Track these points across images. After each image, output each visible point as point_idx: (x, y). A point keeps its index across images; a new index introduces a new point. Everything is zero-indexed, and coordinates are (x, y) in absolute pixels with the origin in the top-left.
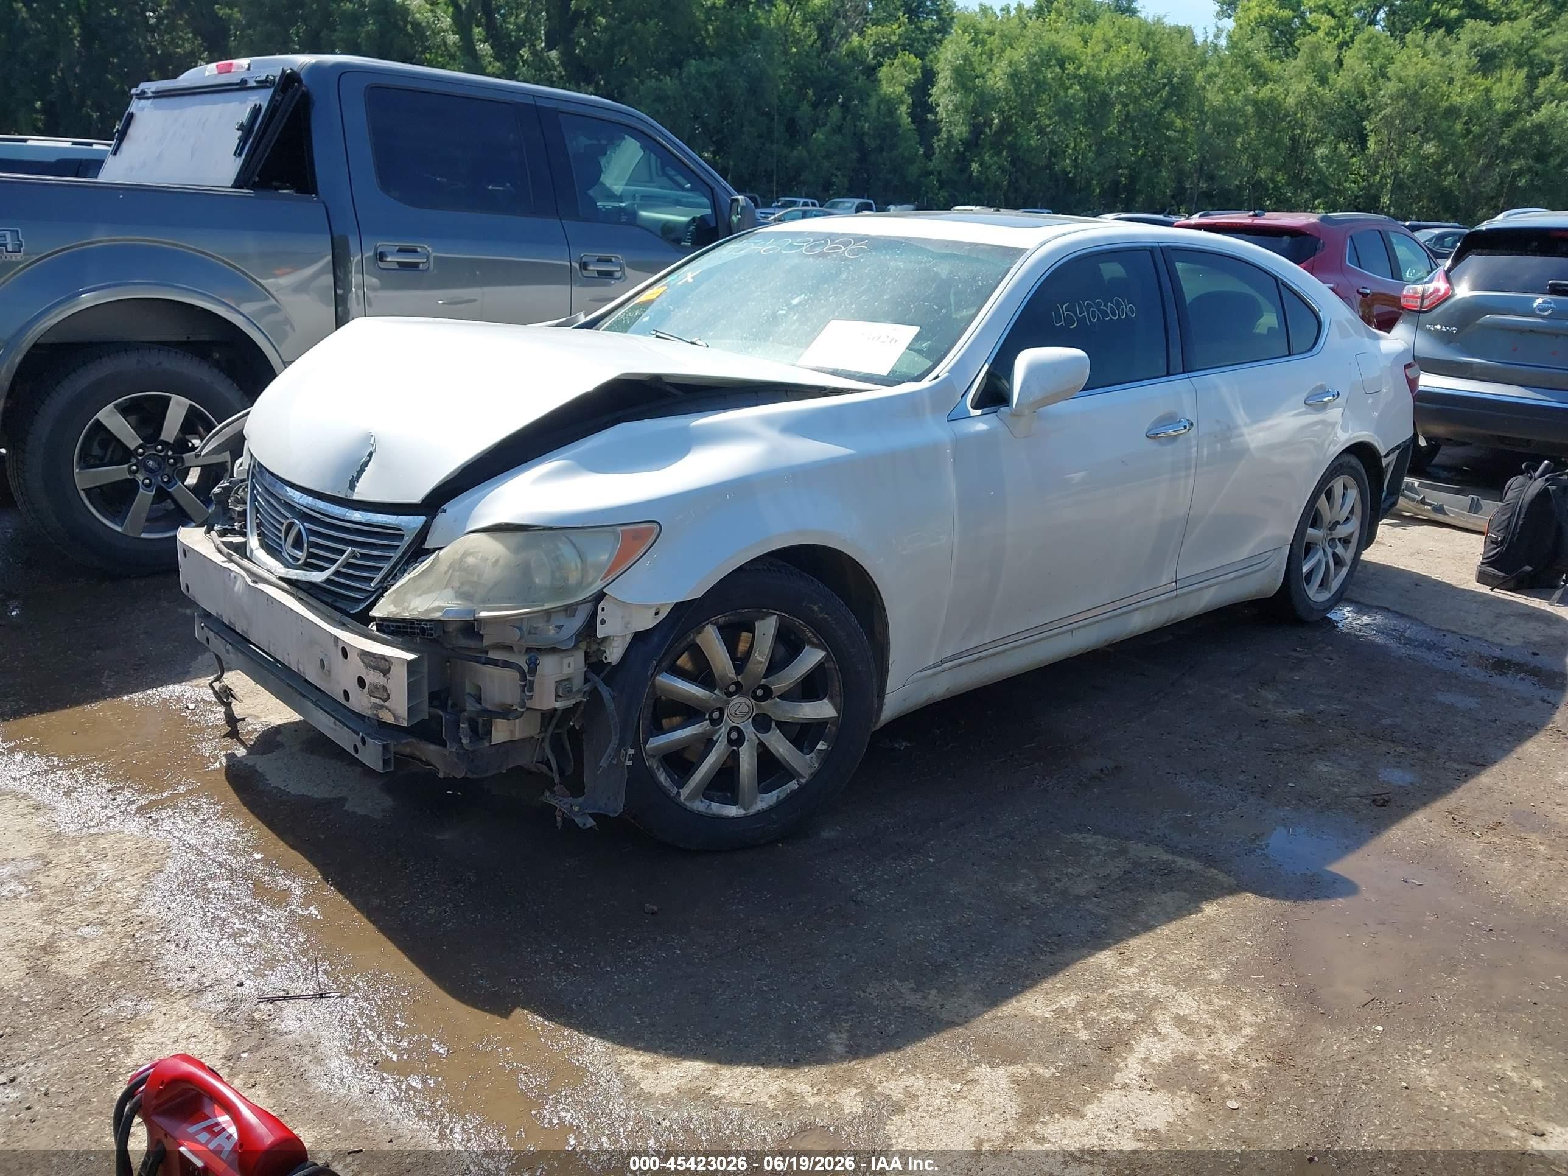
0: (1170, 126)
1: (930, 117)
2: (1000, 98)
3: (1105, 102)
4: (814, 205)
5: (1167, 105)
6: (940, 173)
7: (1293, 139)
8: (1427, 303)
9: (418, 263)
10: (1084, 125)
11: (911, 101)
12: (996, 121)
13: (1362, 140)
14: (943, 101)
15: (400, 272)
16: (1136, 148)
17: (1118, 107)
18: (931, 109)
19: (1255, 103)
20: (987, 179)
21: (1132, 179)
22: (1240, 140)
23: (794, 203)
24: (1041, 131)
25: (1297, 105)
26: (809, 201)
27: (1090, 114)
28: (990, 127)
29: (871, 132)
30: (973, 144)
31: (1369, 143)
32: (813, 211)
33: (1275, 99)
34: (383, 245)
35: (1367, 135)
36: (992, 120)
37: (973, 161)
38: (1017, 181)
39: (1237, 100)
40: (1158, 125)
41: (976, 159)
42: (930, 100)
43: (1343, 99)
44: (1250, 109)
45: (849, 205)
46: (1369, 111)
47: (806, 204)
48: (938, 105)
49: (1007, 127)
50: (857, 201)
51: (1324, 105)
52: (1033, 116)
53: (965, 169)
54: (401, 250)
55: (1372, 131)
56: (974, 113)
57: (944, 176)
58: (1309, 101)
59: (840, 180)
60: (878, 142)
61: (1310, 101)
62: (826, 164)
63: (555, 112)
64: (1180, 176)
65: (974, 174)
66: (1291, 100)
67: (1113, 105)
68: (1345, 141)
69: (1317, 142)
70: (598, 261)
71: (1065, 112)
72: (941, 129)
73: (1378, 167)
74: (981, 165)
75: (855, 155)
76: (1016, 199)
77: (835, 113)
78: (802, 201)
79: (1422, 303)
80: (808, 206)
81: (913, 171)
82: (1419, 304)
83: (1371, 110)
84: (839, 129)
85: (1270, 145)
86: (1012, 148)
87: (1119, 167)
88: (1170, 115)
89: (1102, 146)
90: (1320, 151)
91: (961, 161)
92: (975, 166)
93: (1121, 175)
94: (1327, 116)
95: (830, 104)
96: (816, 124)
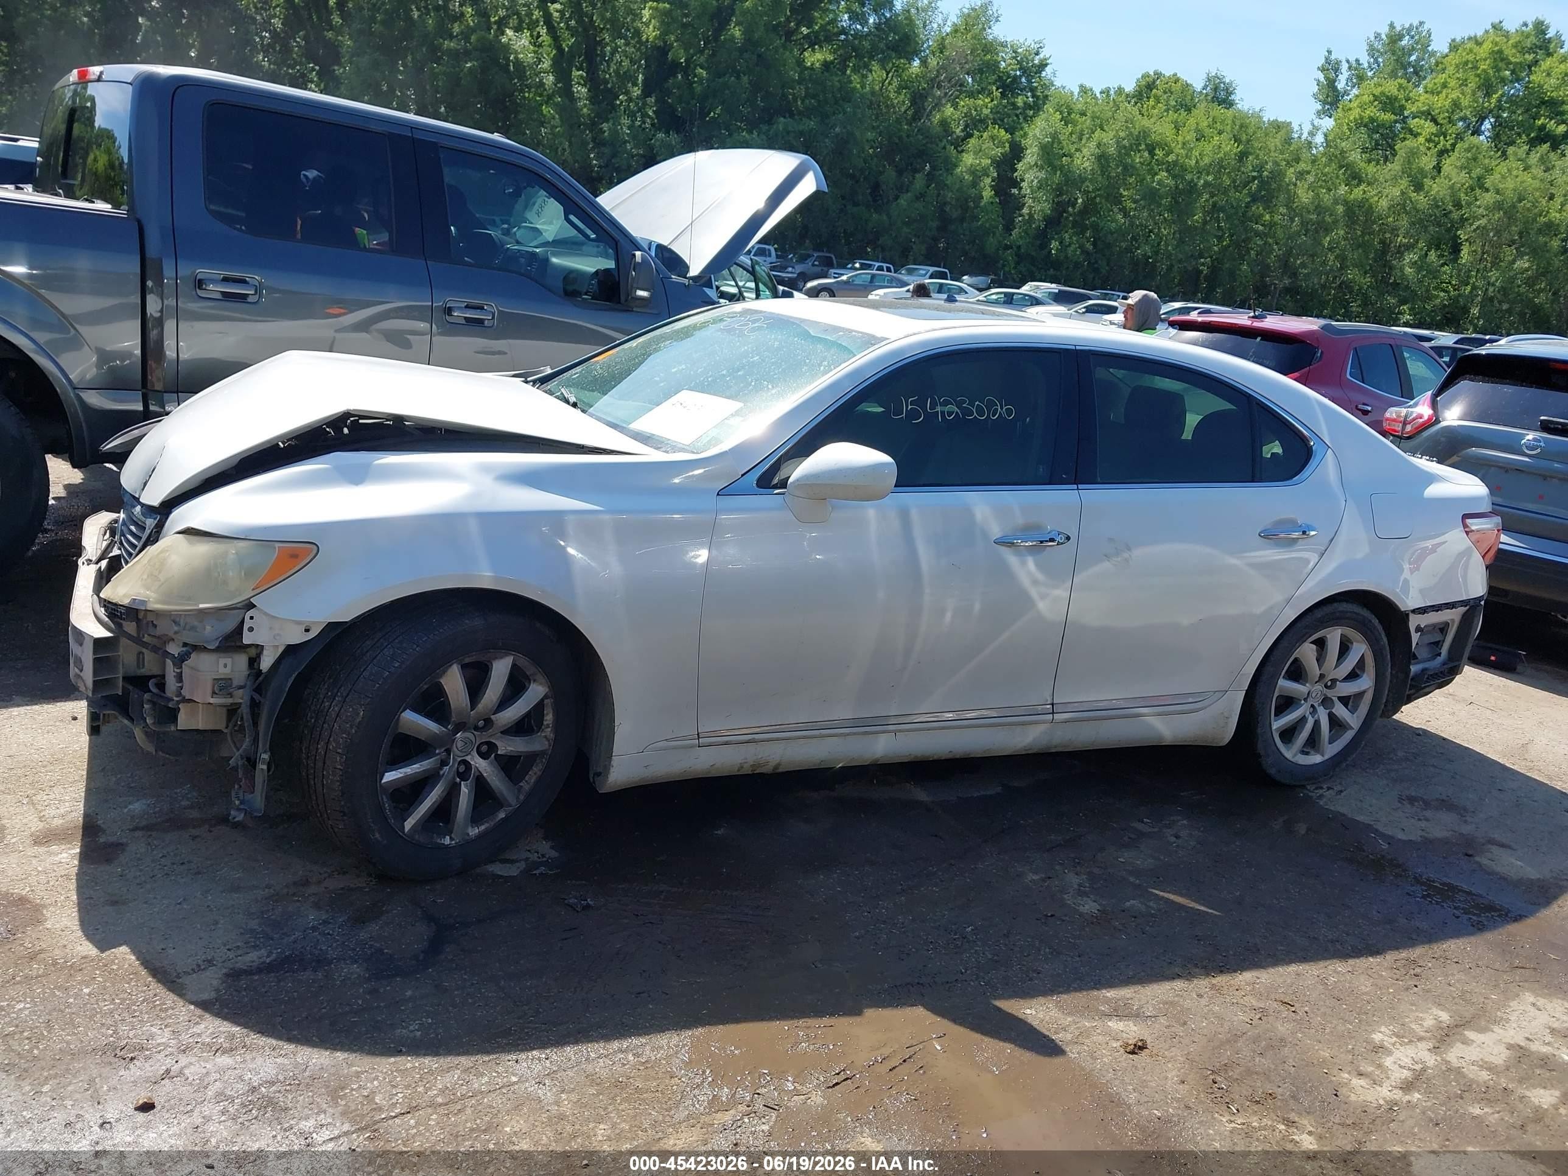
0: (1258, 219)
1: (1015, 191)
2: (1086, 179)
3: (1192, 190)
4: (889, 270)
5: (1255, 198)
6: (1019, 247)
7: (1383, 242)
8: (1409, 428)
9: (247, 295)
10: (1170, 211)
11: (995, 174)
12: (1080, 201)
13: (1456, 249)
14: (1028, 176)
15: (223, 303)
16: (1220, 239)
17: (1206, 196)
18: (1016, 184)
19: (1346, 203)
20: (1066, 257)
21: (1214, 269)
22: (1328, 239)
23: (869, 267)
24: (1125, 212)
25: (1389, 208)
26: (885, 265)
27: (1177, 202)
28: (1074, 206)
29: (953, 202)
30: (1054, 222)
31: (1463, 252)
32: (886, 276)
33: (1367, 200)
34: (203, 272)
35: (1461, 244)
36: (1076, 199)
37: (1053, 238)
38: (1096, 262)
39: (1327, 199)
40: (1244, 218)
41: (1056, 237)
42: (1015, 174)
43: (1438, 207)
44: (1340, 209)
45: (924, 272)
46: (1463, 220)
47: (880, 269)
48: (1023, 180)
49: (1090, 208)
50: (932, 269)
51: (1418, 211)
52: (1117, 200)
53: (1044, 245)
54: (226, 280)
55: (1466, 240)
56: (1059, 191)
57: (1022, 251)
58: (1401, 207)
59: (919, 248)
60: (959, 211)
61: (1404, 206)
62: (906, 230)
63: (434, 146)
64: (1265, 270)
65: (1053, 252)
66: (1384, 203)
67: (1200, 195)
68: (1438, 248)
69: (1409, 247)
70: (466, 307)
71: (1151, 197)
72: (1024, 204)
73: (1469, 277)
74: (1061, 243)
75: (934, 224)
76: (1094, 278)
77: (919, 181)
78: (877, 264)
79: (1403, 428)
80: (883, 270)
81: (991, 243)
82: (1400, 429)
83: (1467, 219)
84: (920, 196)
85: (1359, 246)
86: (1095, 228)
87: (1201, 256)
88: (1258, 209)
89: (1185, 233)
90: (1410, 257)
91: (1042, 237)
92: (1054, 244)
93: (1203, 264)
94: (1421, 222)
95: (916, 171)
96: (901, 189)
